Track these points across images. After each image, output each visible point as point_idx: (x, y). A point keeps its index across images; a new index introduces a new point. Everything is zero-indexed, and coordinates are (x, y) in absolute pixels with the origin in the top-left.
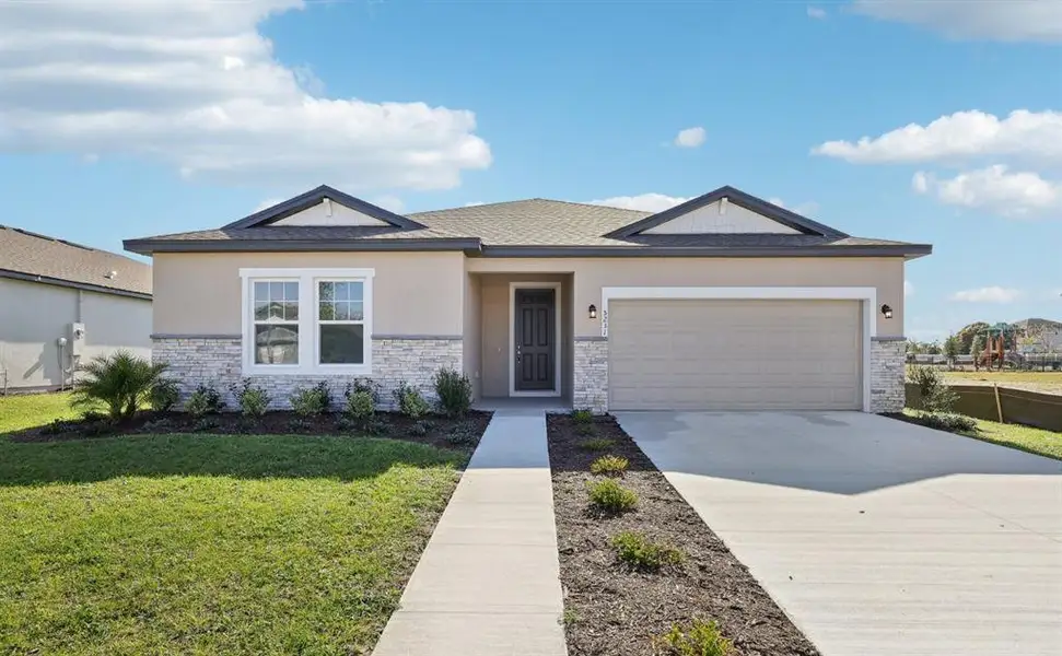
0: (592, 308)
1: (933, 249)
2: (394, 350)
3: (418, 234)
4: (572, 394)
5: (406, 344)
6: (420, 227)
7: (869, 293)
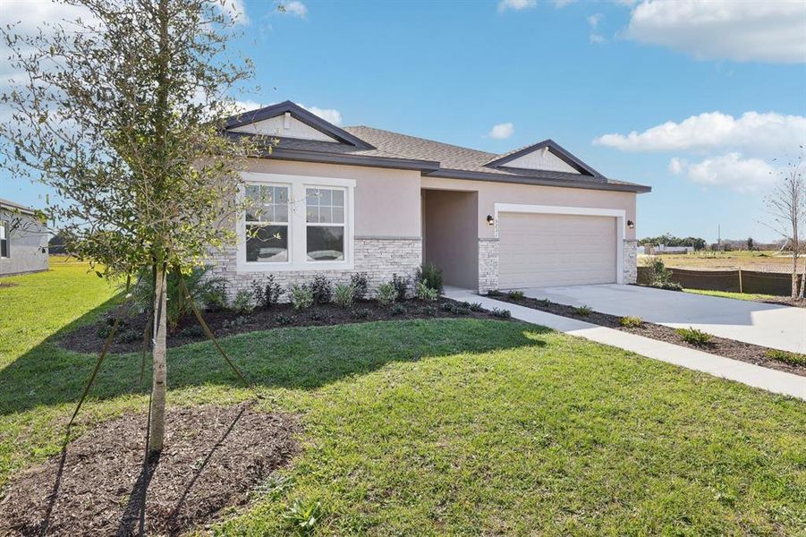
0: (489, 218)
1: (652, 190)
2: (373, 248)
3: (371, 153)
4: (478, 279)
5: (381, 244)
6: (370, 147)
7: (621, 213)
